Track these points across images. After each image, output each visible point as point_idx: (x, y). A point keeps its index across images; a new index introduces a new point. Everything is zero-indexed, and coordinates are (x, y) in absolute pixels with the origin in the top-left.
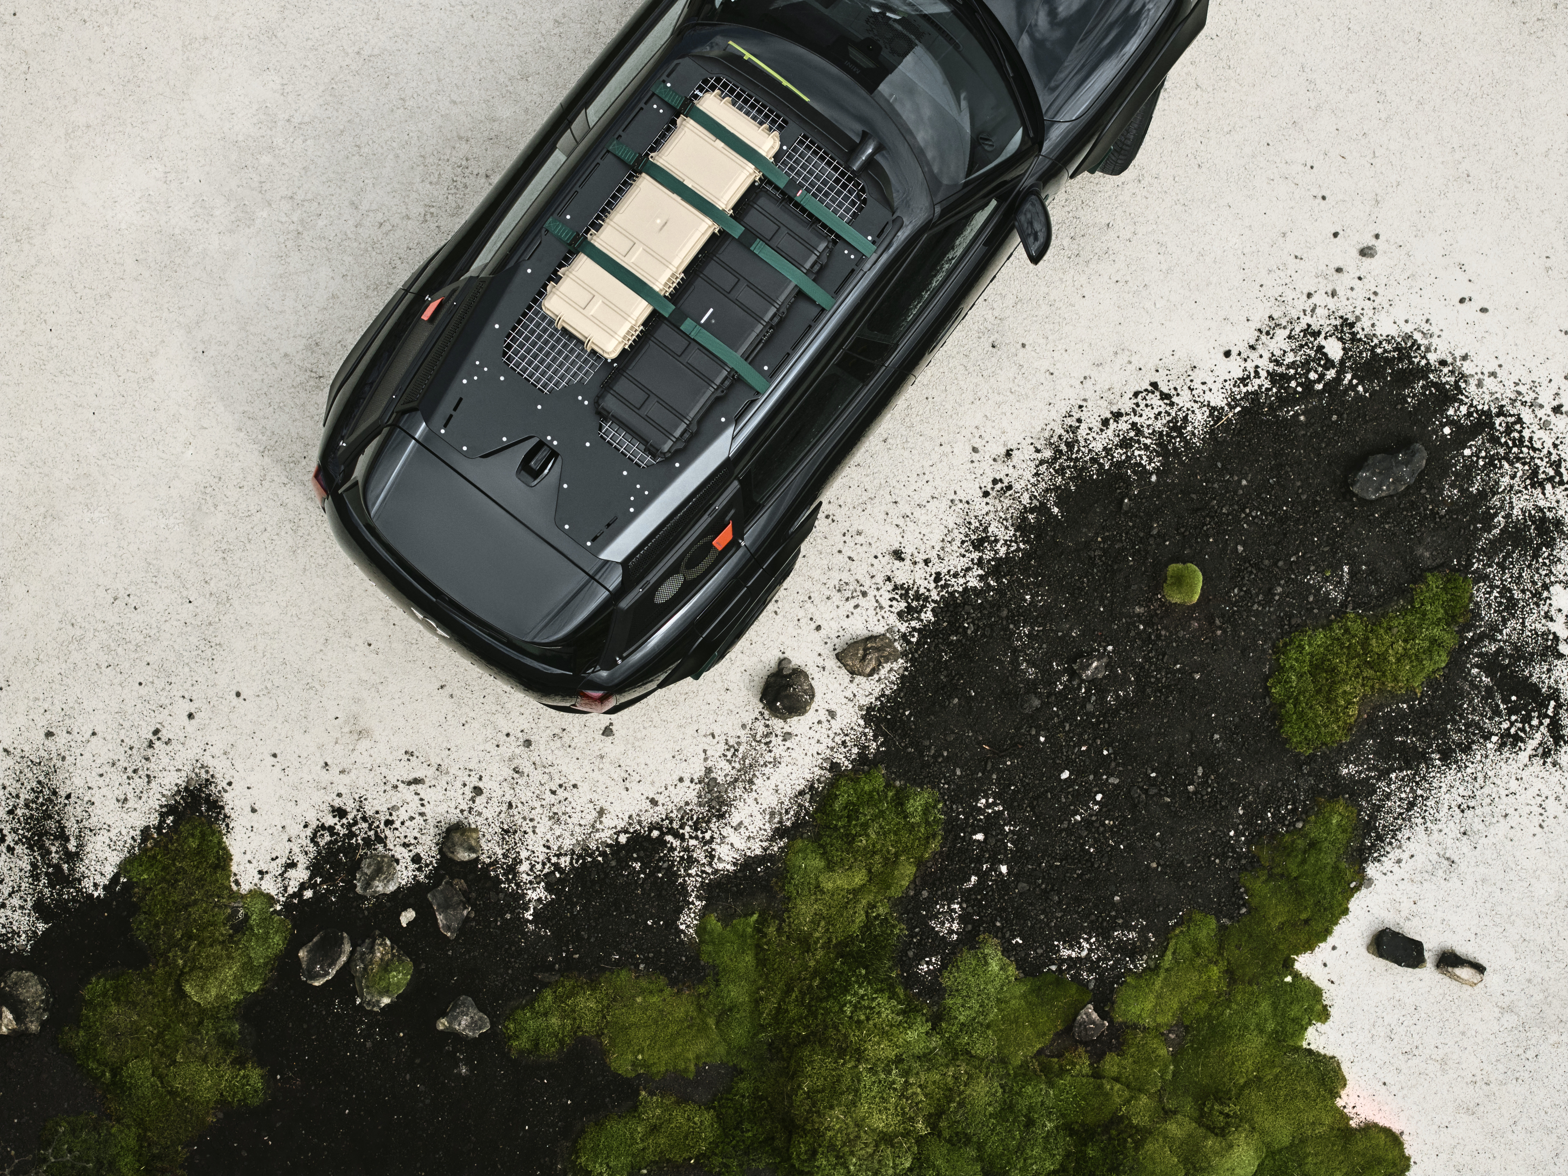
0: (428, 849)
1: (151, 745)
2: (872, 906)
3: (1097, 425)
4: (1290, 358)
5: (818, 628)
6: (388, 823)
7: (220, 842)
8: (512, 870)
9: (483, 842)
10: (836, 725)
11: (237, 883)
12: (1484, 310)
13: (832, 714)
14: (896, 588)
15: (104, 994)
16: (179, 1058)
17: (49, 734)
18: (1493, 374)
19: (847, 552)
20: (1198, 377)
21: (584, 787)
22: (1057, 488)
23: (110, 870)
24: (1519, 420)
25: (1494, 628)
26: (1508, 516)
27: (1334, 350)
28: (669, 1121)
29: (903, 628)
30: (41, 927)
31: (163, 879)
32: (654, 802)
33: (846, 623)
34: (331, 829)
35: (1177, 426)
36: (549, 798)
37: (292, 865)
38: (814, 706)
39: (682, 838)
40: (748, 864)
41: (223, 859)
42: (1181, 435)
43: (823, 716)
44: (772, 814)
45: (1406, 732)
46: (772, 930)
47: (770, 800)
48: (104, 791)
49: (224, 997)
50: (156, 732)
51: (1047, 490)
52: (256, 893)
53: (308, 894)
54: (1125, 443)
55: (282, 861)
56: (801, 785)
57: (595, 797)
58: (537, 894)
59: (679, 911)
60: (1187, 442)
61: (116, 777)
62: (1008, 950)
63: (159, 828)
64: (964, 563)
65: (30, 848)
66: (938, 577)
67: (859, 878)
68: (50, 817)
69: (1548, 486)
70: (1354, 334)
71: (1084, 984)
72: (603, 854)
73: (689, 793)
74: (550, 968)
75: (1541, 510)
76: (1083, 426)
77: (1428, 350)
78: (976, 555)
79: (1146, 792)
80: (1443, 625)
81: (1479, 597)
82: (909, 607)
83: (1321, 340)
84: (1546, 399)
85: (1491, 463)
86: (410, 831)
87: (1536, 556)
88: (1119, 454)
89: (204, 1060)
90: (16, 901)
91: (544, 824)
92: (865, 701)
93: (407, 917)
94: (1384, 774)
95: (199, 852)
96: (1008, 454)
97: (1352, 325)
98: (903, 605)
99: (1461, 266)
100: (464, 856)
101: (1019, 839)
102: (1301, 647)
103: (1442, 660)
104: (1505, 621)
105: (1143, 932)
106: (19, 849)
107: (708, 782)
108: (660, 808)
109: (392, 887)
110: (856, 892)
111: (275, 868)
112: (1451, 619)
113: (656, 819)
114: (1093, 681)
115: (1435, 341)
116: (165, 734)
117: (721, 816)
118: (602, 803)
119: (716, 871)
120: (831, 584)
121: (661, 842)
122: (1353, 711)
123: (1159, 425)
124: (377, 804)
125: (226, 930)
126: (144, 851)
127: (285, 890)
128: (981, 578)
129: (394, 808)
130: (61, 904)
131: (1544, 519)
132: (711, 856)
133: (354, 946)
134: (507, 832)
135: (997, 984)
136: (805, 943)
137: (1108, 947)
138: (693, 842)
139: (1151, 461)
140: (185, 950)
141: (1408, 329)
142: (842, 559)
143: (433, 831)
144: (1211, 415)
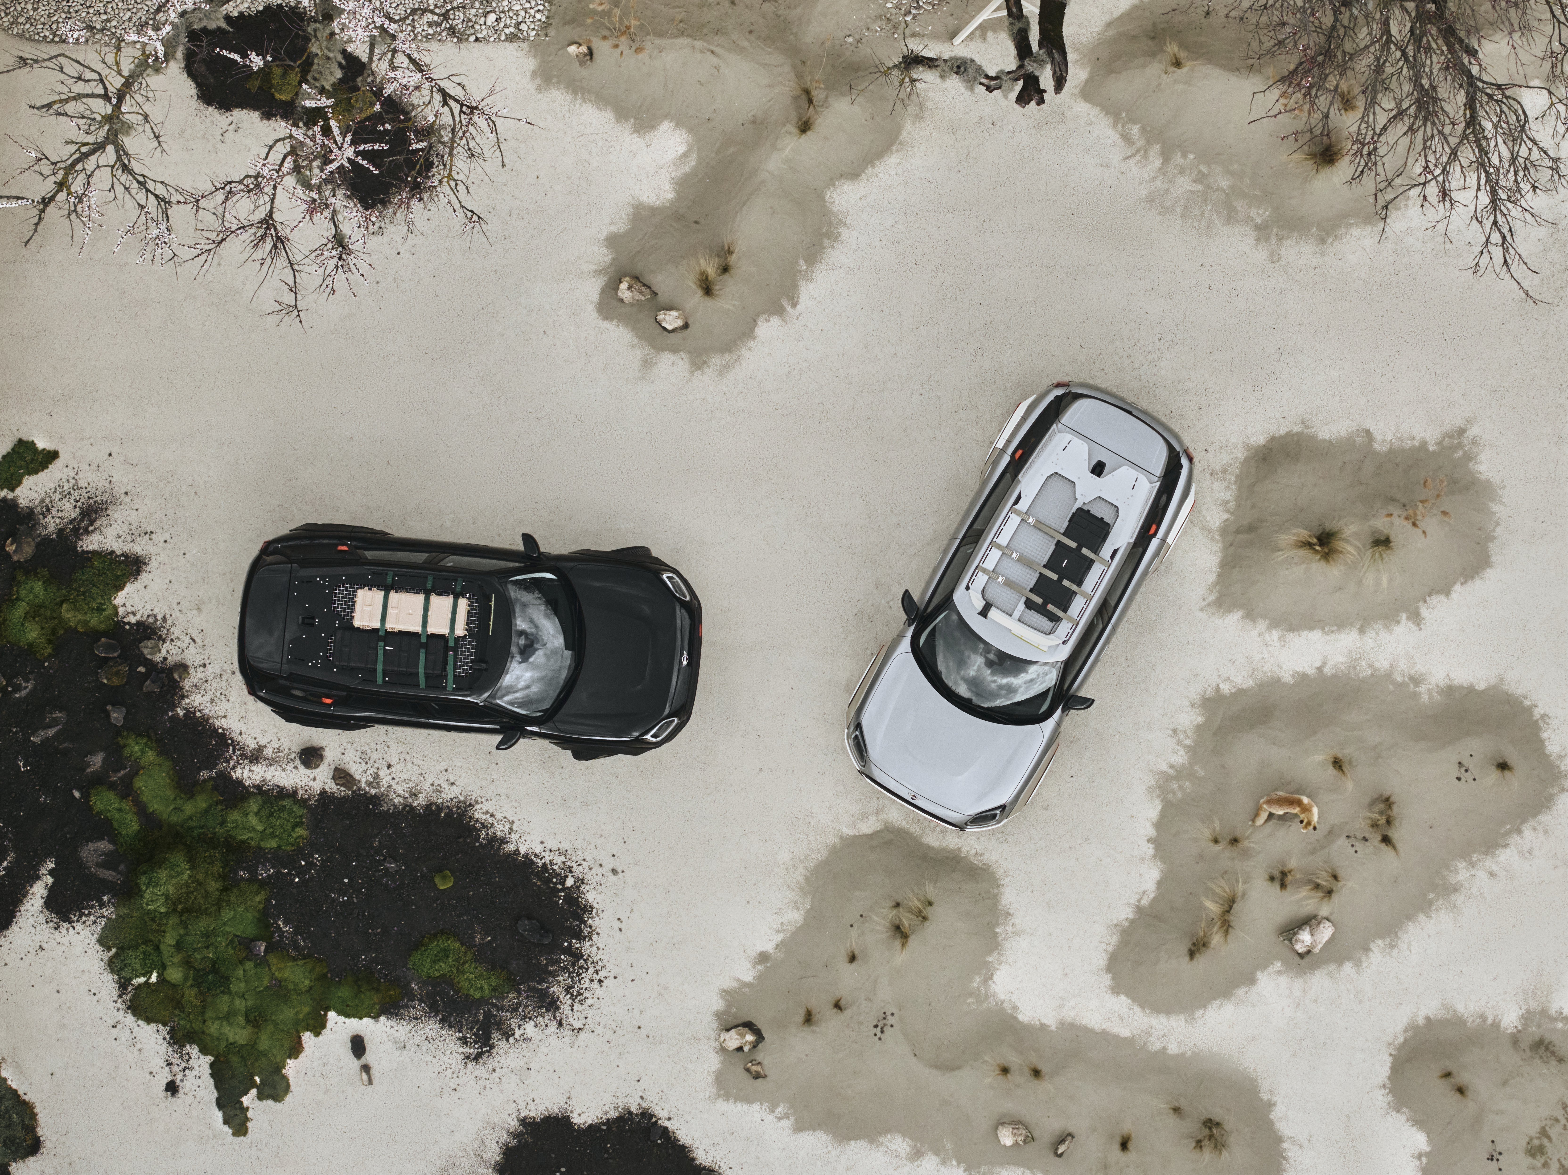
0: (171, 660)
1: (146, 533)
2: (252, 839)
3: (484, 810)
4: (556, 867)
5: (343, 754)
6: (172, 640)
7: (126, 583)
8: (183, 697)
9: (186, 680)
10: (311, 783)
11: (115, 598)
12: (620, 930)
13: (314, 779)
14: (376, 773)
15: (43, 577)
16: (37, 619)
17: (126, 493)
18: (598, 948)
19: (379, 747)
20: (527, 837)
21: (230, 704)
22: (451, 810)
23: (90, 548)
24: (587, 969)
25: (501, 1009)
26: (548, 988)
27: (569, 882)
28: (126, 814)
29: (363, 785)
30: (54, 536)
31: (99, 570)
32: (241, 734)
33: (351, 763)
34: (156, 620)
35: (503, 841)
36: (218, 694)
37: (134, 614)
38: (314, 771)
39: (234, 752)
40: (239, 782)
41: (121, 588)
42: (500, 844)
43: (312, 776)
44: (264, 781)
45: (442, 999)
46: (220, 807)
47: (268, 776)
48: (118, 527)
49: (70, 621)
50: (152, 532)
51: (448, 807)
52: (116, 608)
53: (127, 627)
54: (484, 826)
55: (133, 609)
56: (281, 784)
57: (229, 710)
58: (180, 712)
59: (206, 768)
60: (499, 848)
61: (126, 528)
62: (268, 900)
63: (117, 556)
64: (402, 793)
65: (81, 514)
66: (390, 786)
67: (260, 828)
68: (96, 513)
69: (569, 996)
70: (580, 886)
71: (272, 936)
72: (210, 727)
73: (252, 745)
74: (156, 734)
75: (558, 998)
76: (481, 806)
77: (592, 918)
78: (407, 795)
79: (358, 915)
80: (491, 988)
81: (511, 996)
82: (371, 783)
83: (570, 875)
84: (602, 974)
85: (565, 969)
86: (174, 650)
87: (540, 1007)
88: (478, 825)
89: (42, 628)
90: (58, 521)
91: (207, 698)
92: (327, 788)
93: (142, 669)
94: (421, 1001)
95: (118, 577)
96: (453, 784)
97: (583, 883)
98: (372, 780)
99: (632, 911)
100: (176, 676)
101: (312, 878)
102: (448, 939)
103: (478, 995)
104: (508, 1011)
105: (306, 947)
106: (78, 510)
107: (260, 749)
108: (240, 737)
109: (149, 657)
110: (254, 829)
111: (130, 609)
112: (494, 989)
113: (235, 739)
114: (387, 869)
115: (597, 918)
116: (153, 536)
117: (251, 762)
118: (229, 715)
119: (230, 773)
120: (363, 748)
121: (228, 745)
122: (437, 974)
123: (499, 833)
124: (176, 632)
125: (95, 605)
126: (105, 556)
127: (124, 617)
128: (400, 802)
129: (179, 639)
130: (67, 538)
131: (555, 1002)
132: (234, 767)
133: (119, 657)
134: (196, 686)
135: (253, 904)
136: (223, 823)
137: (292, 937)
138: (235, 758)
139: (483, 839)
140: (78, 595)
141: (595, 905)
142: (375, 746)
143: (179, 658)
144: (515, 851)
